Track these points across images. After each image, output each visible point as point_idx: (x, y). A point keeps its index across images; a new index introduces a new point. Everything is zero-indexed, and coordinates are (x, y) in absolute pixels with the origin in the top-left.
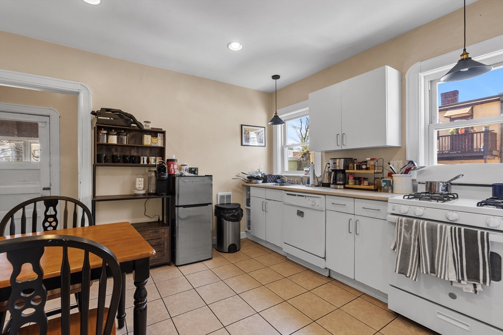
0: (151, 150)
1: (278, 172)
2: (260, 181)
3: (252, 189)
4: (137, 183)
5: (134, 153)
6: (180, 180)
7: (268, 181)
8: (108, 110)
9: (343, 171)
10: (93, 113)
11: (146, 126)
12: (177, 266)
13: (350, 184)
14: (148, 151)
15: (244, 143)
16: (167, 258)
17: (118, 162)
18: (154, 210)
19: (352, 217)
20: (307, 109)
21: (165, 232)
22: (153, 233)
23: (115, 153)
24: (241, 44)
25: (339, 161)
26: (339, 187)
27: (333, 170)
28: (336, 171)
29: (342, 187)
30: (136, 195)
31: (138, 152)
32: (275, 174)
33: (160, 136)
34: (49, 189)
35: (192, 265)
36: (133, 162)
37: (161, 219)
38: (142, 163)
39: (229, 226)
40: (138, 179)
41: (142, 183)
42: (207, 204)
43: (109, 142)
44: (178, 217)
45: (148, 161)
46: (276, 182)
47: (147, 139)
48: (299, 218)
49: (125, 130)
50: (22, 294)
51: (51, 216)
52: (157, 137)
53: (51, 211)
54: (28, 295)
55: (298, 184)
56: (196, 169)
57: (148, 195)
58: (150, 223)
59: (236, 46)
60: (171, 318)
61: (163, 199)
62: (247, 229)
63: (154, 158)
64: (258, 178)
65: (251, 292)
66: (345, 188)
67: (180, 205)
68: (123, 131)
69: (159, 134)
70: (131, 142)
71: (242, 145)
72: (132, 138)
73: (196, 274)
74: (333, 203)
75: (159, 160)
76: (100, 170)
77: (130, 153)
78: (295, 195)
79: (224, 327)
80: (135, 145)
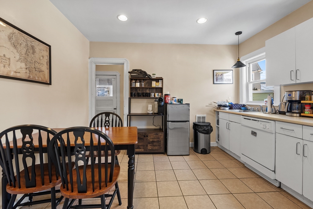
0: (156, 90)
1: (244, 102)
2: (227, 108)
3: (220, 113)
4: (149, 107)
5: (148, 91)
6: (170, 106)
7: (233, 108)
8: (135, 70)
9: (299, 102)
10: (129, 72)
11: (153, 76)
12: (168, 155)
13: (306, 112)
14: (155, 90)
15: (215, 82)
16: (162, 150)
17: (140, 96)
18: (158, 123)
19: (301, 141)
20: (264, 54)
21: (161, 135)
22: (155, 134)
23: (139, 92)
24: (206, 18)
25: (295, 94)
26: (295, 115)
27: (289, 101)
28: (291, 102)
29: (298, 115)
30: (148, 113)
31: (149, 91)
32: (241, 103)
33: (160, 81)
34: (116, 109)
35: (176, 156)
36: (147, 96)
37: (161, 128)
38: (151, 97)
39: (202, 137)
40: (149, 105)
41: (151, 107)
42: (186, 121)
43: (136, 86)
44: (168, 127)
45: (154, 96)
46: (241, 109)
47: (154, 83)
48: (253, 137)
49: (143, 80)
50: (78, 149)
51: (107, 121)
52: (159, 82)
53: (107, 119)
54: (79, 149)
55: (258, 111)
56: (182, 100)
57: (154, 114)
58: (155, 129)
59: (202, 21)
60: (156, 182)
61: (163, 116)
62: (217, 141)
63: (157, 93)
64: (225, 106)
65: (208, 181)
66: (300, 116)
67: (169, 120)
68: (142, 80)
69: (160, 80)
70: (146, 86)
71: (214, 83)
72: (147, 83)
73: (177, 162)
74: (282, 128)
75: (160, 94)
76: (133, 100)
77: (146, 91)
78: (250, 119)
79: (183, 196)
80: (148, 87)
